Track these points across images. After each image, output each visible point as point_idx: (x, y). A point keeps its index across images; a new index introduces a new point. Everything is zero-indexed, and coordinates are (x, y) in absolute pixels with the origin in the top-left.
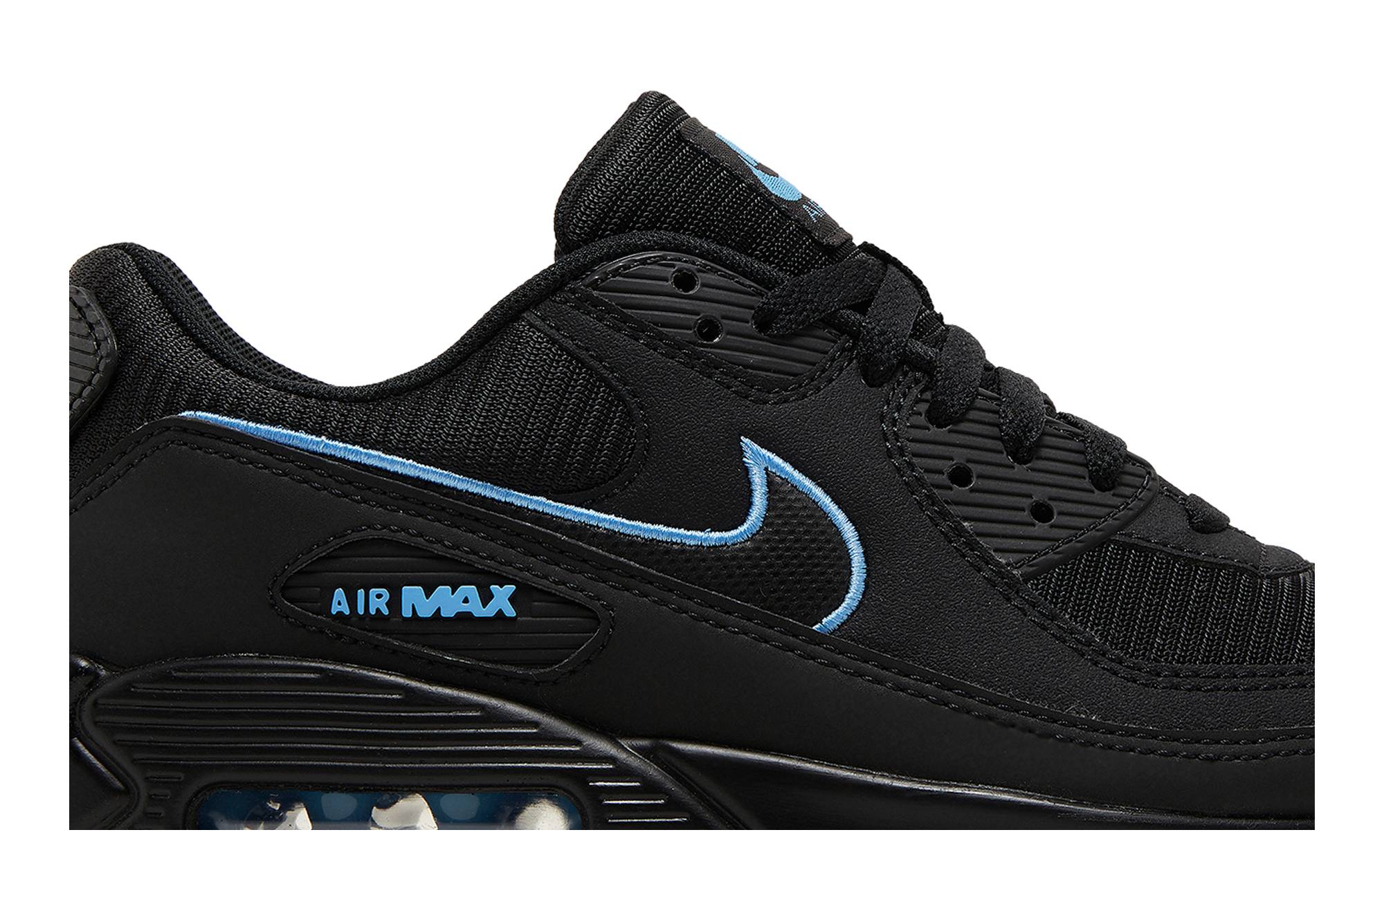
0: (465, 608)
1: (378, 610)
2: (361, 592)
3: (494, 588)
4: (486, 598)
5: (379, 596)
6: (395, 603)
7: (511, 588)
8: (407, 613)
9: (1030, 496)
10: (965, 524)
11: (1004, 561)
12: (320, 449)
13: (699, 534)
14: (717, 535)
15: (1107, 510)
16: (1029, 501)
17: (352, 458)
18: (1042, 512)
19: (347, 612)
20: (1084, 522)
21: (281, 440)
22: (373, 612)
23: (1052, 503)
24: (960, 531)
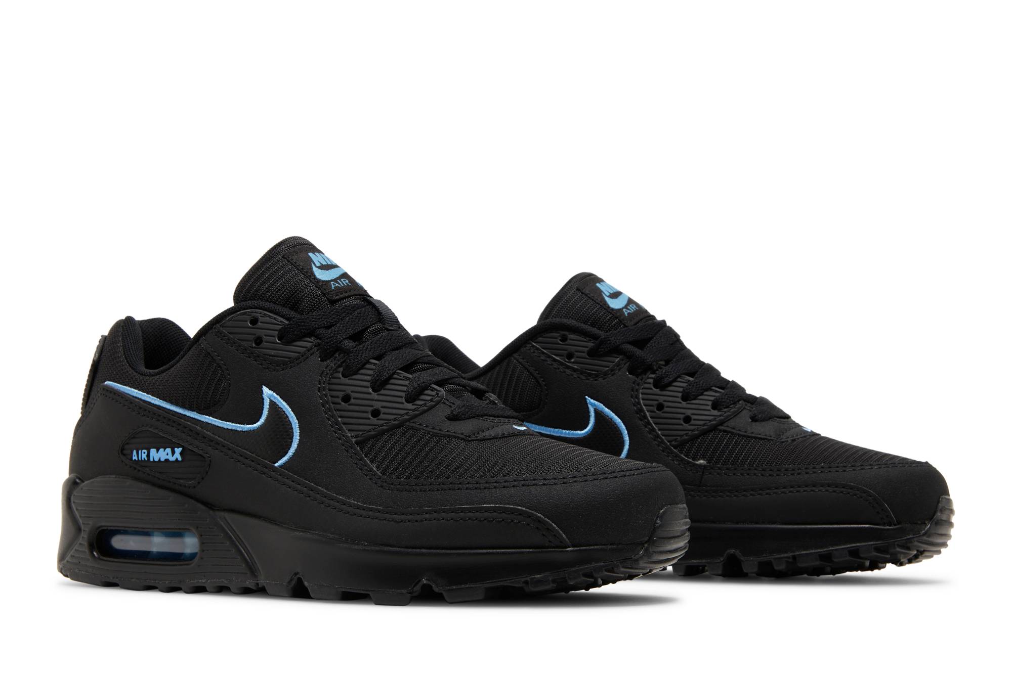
0: (167, 457)
1: (144, 459)
2: (140, 451)
3: (176, 449)
4: (173, 453)
5: (144, 453)
6: (148, 456)
7: (180, 449)
8: (151, 460)
9: (372, 406)
10: (339, 419)
11: (349, 435)
12: (135, 395)
13: (242, 426)
14: (249, 426)
15: (406, 412)
16: (371, 408)
17: (143, 398)
18: (376, 413)
19: (137, 459)
20: (392, 417)
21: (126, 392)
22: (143, 459)
23: (382, 409)
24: (337, 423)
